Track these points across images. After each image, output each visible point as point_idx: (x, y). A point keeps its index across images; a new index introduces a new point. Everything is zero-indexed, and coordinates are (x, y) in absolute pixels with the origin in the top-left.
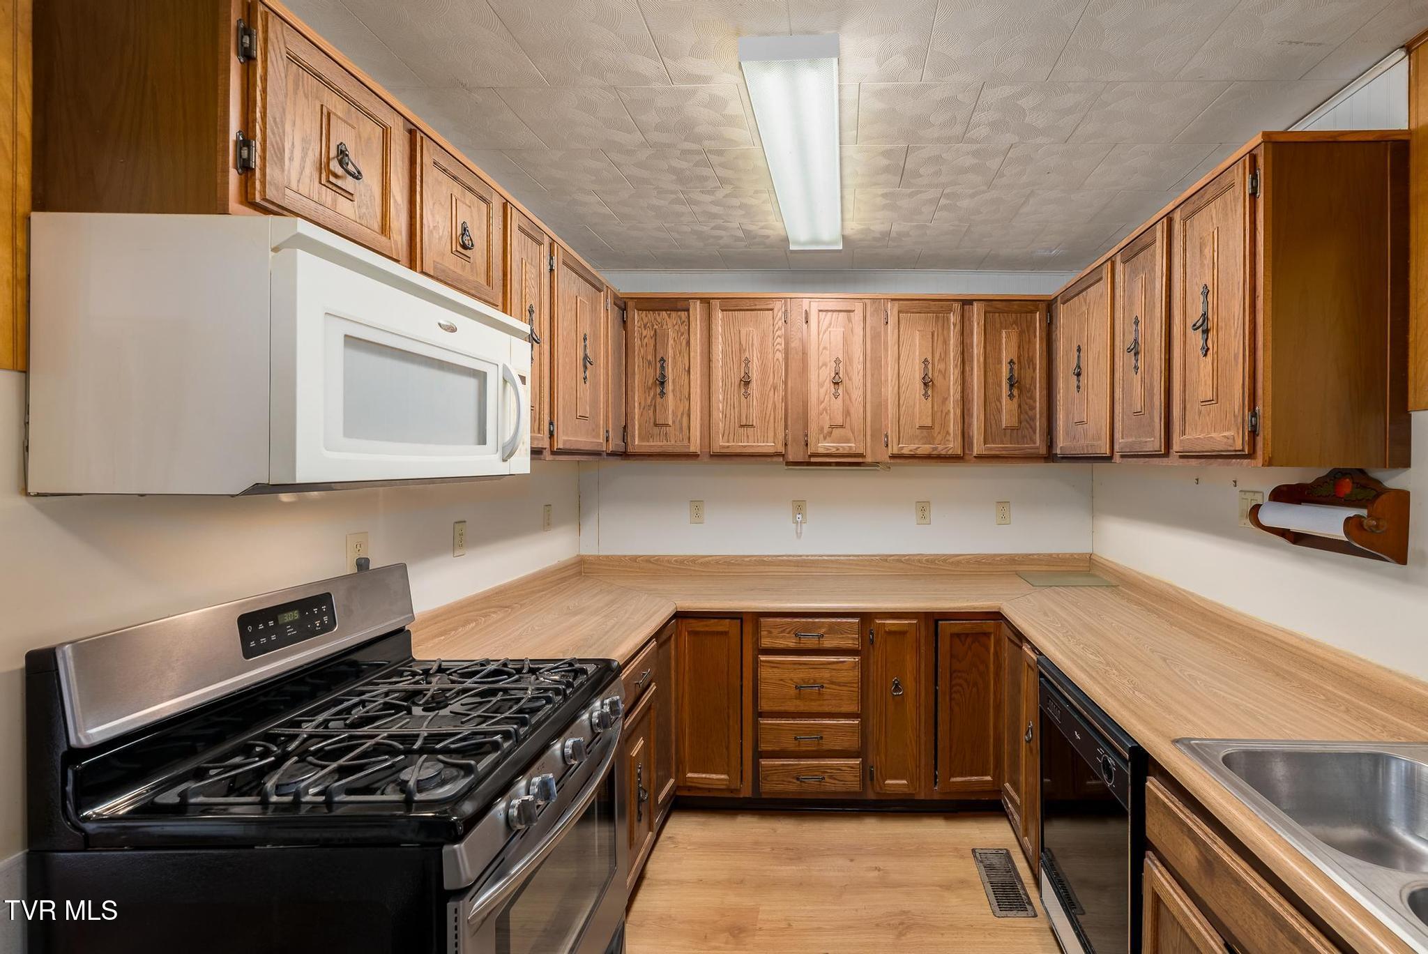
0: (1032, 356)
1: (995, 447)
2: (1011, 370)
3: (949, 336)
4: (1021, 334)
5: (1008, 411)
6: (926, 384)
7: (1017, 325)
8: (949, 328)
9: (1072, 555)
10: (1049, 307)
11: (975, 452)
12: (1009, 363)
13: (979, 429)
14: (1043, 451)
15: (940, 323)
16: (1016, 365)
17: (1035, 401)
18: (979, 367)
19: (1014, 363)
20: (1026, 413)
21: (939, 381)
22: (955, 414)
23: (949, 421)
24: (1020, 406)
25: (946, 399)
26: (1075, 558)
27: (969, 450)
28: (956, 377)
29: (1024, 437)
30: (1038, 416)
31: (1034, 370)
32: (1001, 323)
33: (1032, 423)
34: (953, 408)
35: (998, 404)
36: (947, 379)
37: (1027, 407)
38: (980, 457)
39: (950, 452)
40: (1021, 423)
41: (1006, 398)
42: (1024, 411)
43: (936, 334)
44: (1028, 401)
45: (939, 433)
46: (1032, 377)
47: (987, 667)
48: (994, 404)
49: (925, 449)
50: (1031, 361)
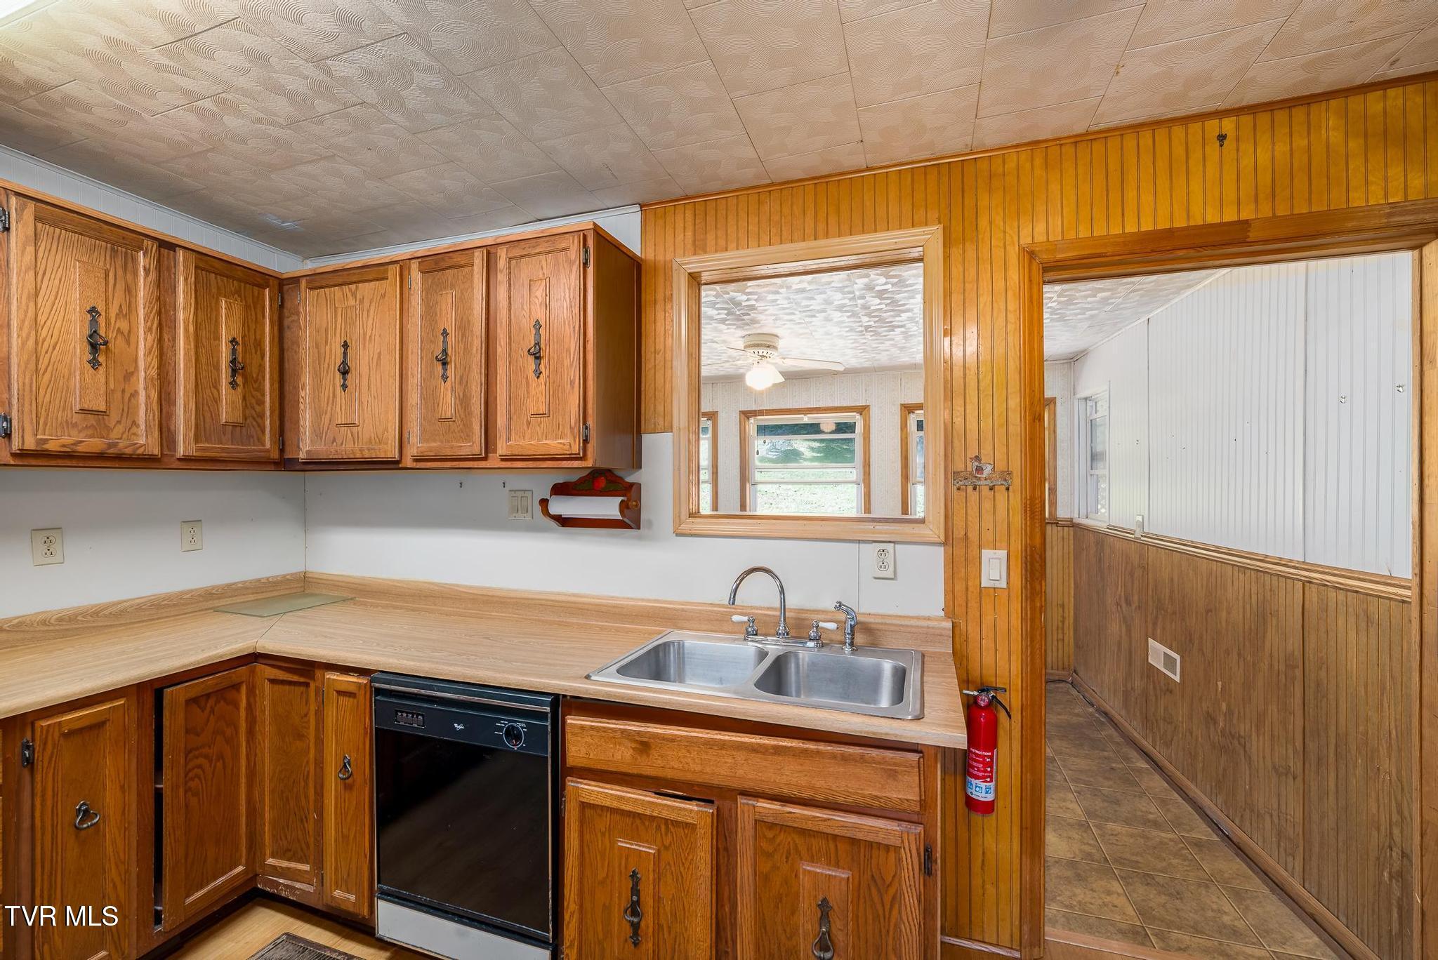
0: (260, 339)
1: (213, 447)
2: (234, 351)
3: (136, 284)
4: (247, 307)
5: (228, 404)
6: (94, 347)
7: (240, 296)
8: (136, 274)
9: (284, 576)
10: (283, 286)
11: (181, 451)
12: (231, 342)
13: (187, 421)
14: (275, 455)
15: (120, 262)
16: (241, 346)
17: (264, 395)
18: (187, 337)
19: (237, 343)
20: (253, 408)
21: (117, 345)
22: (148, 397)
23: (137, 407)
24: (244, 398)
25: (132, 373)
26: (288, 579)
27: (169, 449)
28: (149, 345)
29: (250, 437)
30: (268, 413)
31: (263, 356)
32: (218, 288)
33: (259, 420)
34: (146, 389)
35: (215, 391)
36: (133, 346)
37: (253, 401)
38: (186, 460)
39: (140, 451)
40: (246, 419)
41: (226, 385)
42: (251, 402)
43: (111, 275)
44: (254, 393)
45: (119, 422)
46: (260, 365)
47: (236, 729)
48: (208, 391)
49: (94, 444)
50: (259, 344)
